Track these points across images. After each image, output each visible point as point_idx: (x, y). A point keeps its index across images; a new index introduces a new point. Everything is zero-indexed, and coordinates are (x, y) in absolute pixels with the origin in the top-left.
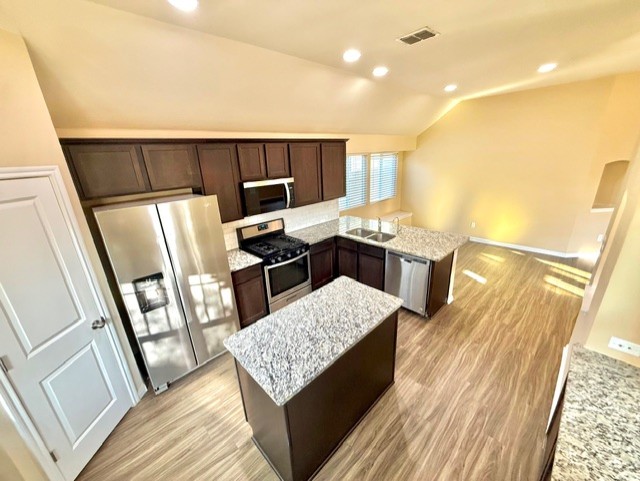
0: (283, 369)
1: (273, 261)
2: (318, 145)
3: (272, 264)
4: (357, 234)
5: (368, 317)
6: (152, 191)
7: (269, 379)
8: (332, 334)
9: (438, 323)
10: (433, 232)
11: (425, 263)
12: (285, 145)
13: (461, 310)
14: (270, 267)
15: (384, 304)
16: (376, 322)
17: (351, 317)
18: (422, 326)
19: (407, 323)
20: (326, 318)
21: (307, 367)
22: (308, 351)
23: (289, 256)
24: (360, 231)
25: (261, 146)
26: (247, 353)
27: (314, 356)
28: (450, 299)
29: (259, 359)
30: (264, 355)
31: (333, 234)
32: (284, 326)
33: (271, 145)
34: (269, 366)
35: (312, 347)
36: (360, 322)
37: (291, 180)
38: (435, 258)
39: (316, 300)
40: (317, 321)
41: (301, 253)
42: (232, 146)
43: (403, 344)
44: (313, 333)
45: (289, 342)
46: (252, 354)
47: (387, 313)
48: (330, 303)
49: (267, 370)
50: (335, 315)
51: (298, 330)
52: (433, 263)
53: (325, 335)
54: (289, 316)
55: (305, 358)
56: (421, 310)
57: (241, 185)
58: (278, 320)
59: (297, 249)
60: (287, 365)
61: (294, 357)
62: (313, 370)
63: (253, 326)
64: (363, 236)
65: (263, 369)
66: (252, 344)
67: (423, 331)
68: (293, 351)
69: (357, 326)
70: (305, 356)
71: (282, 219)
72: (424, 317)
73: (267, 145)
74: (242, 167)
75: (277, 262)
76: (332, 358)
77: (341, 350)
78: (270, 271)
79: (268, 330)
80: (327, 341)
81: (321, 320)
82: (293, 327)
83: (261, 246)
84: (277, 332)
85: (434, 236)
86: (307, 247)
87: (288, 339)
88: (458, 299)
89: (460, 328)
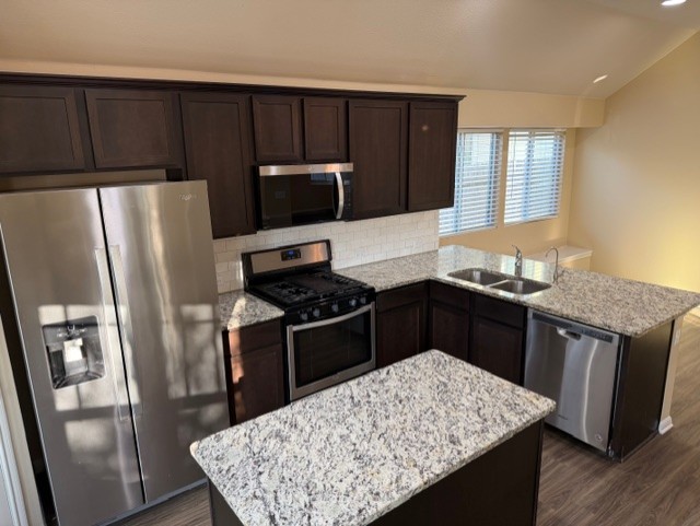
0: (296, 506)
1: (304, 317)
2: (403, 105)
3: (300, 322)
4: (471, 279)
5: (478, 427)
6: (97, 170)
7: (267, 521)
8: (400, 452)
9: (636, 470)
10: (630, 283)
11: (609, 339)
12: (341, 102)
13: (689, 448)
14: (296, 328)
15: (512, 406)
16: (493, 437)
17: (443, 424)
18: (599, 473)
19: (567, 464)
20: (392, 421)
21: (343, 507)
22: (350, 478)
23: (335, 308)
24: (477, 275)
25: (295, 101)
26: (233, 471)
27: (359, 488)
28: (665, 425)
29: (252, 484)
30: (263, 478)
31: (423, 276)
32: (308, 429)
33: (315, 101)
34: (270, 497)
35: (357, 472)
36: (460, 434)
37: (348, 167)
38: (630, 330)
39: (375, 387)
40: (374, 425)
41: (359, 305)
42: (242, 99)
43: (556, 504)
44: (363, 447)
45: (315, 460)
46: (240, 474)
47: (517, 422)
48: (403, 395)
49: (266, 505)
50: (410, 417)
51: (335, 438)
52: (626, 340)
53: (386, 452)
54: (321, 413)
55: (343, 491)
56: (599, 441)
57: (255, 171)
58: (299, 418)
59: (350, 297)
60: (305, 498)
61: (320, 487)
62: (355, 513)
63: (250, 423)
64: (483, 282)
65: (259, 503)
66: (243, 455)
67: (601, 482)
68: (320, 475)
69: (454, 441)
70: (343, 487)
71: (328, 242)
72: (603, 456)
73: (306, 99)
74: (260, 137)
75: (312, 319)
76: (396, 496)
77: (415, 483)
78: (295, 333)
79: (278, 434)
80: (390, 464)
81: (383, 424)
82: (325, 431)
83: (284, 287)
84: (294, 437)
85: (634, 289)
86: (370, 294)
87: (313, 452)
88: (681, 427)
89: (684, 483)
